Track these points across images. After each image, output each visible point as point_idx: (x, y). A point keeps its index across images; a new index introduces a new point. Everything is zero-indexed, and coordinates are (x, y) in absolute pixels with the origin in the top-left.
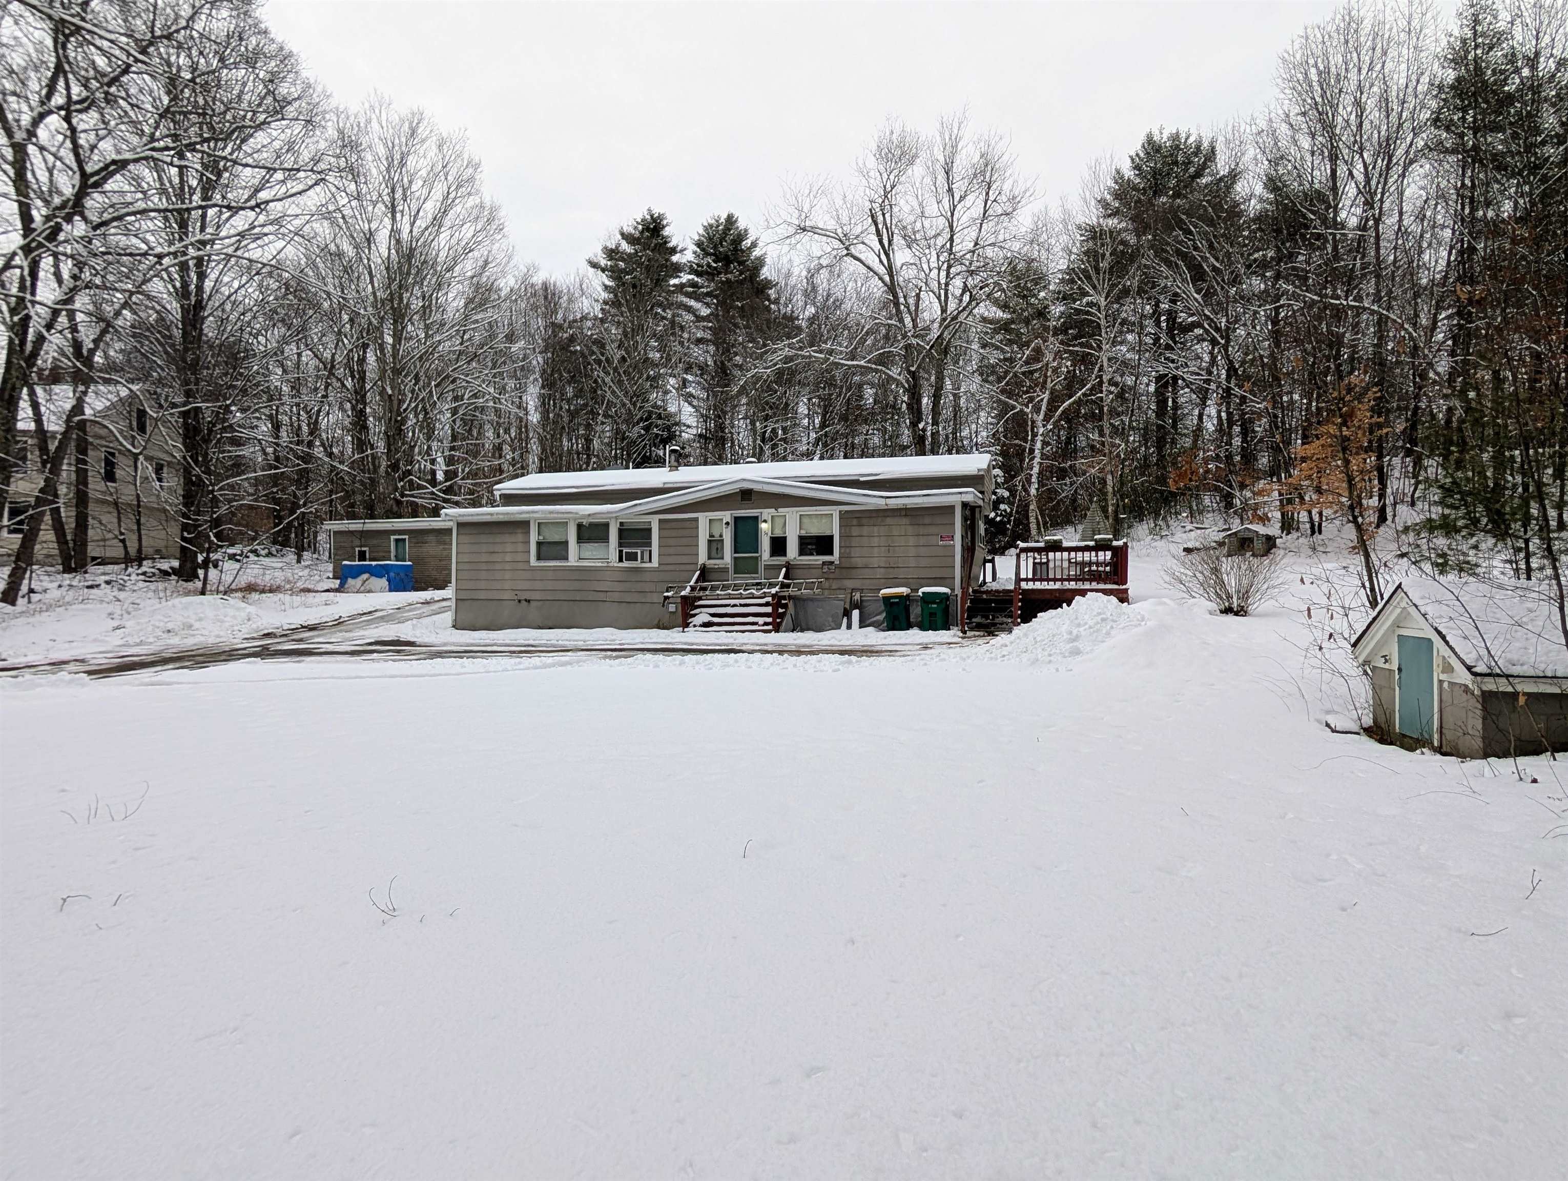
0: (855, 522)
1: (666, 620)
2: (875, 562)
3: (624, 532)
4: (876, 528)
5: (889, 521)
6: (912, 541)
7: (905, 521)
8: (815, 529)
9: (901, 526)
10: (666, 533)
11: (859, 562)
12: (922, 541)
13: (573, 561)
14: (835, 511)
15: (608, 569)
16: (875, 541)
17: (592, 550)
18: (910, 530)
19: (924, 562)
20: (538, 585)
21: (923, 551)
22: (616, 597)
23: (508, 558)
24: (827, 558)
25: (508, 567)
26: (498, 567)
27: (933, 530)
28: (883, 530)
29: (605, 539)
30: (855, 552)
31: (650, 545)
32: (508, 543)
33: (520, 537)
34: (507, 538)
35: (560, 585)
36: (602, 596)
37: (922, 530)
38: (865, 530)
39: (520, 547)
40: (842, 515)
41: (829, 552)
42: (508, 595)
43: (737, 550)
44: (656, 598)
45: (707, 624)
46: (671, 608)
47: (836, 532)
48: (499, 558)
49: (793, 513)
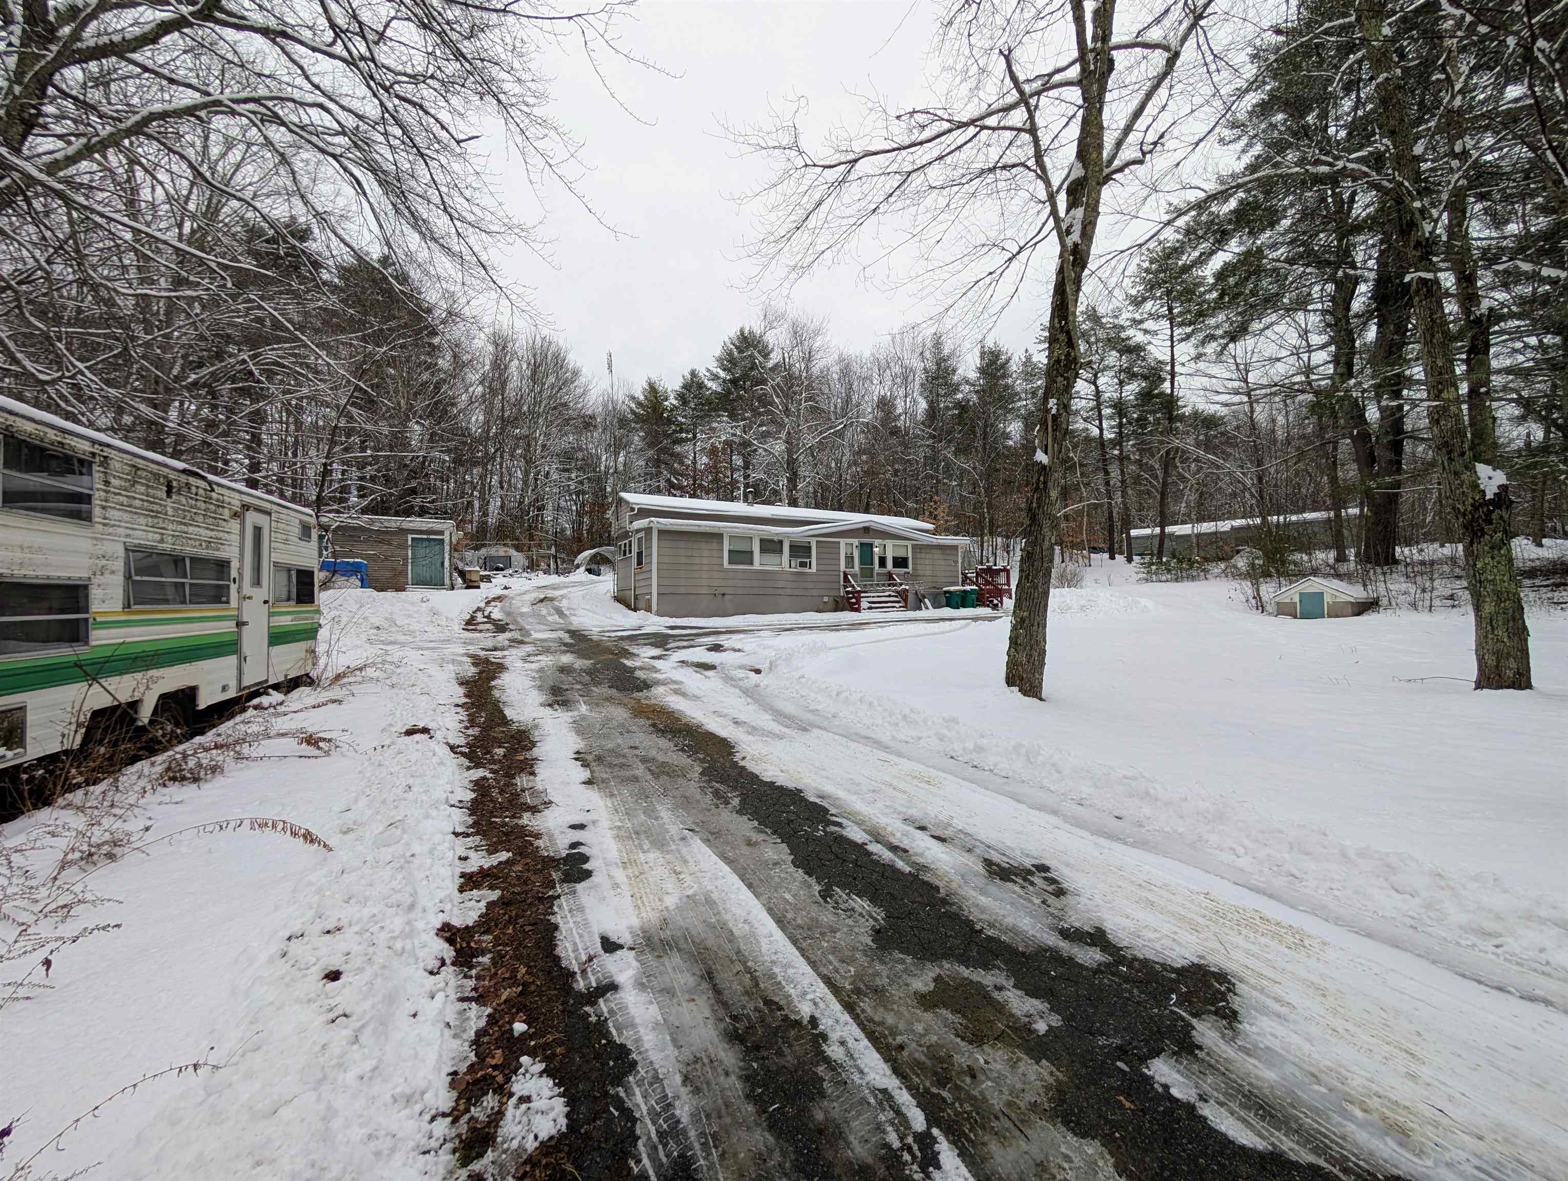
0: (918, 550)
1: (821, 607)
2: (928, 573)
3: (792, 547)
4: (927, 555)
5: (933, 551)
6: (942, 562)
8: (901, 553)
9: (937, 555)
10: (821, 550)
11: (920, 573)
12: (947, 562)
13: (757, 566)
14: (908, 543)
15: (783, 572)
16: (927, 562)
17: (771, 558)
18: (941, 556)
19: (948, 574)
20: (731, 583)
21: (947, 568)
22: (789, 592)
23: (705, 561)
24: (906, 570)
25: (705, 568)
26: (696, 568)
27: (950, 557)
28: (931, 557)
29: (781, 551)
30: (919, 567)
31: (809, 557)
32: (705, 550)
33: (715, 546)
34: (703, 545)
35: (747, 583)
36: (779, 592)
37: (946, 557)
38: (923, 555)
39: (715, 554)
40: (914, 546)
41: (906, 567)
42: (705, 591)
43: (862, 562)
44: (815, 592)
45: (870, 608)
46: (826, 599)
47: (910, 555)
48: (697, 561)
49: (889, 543)
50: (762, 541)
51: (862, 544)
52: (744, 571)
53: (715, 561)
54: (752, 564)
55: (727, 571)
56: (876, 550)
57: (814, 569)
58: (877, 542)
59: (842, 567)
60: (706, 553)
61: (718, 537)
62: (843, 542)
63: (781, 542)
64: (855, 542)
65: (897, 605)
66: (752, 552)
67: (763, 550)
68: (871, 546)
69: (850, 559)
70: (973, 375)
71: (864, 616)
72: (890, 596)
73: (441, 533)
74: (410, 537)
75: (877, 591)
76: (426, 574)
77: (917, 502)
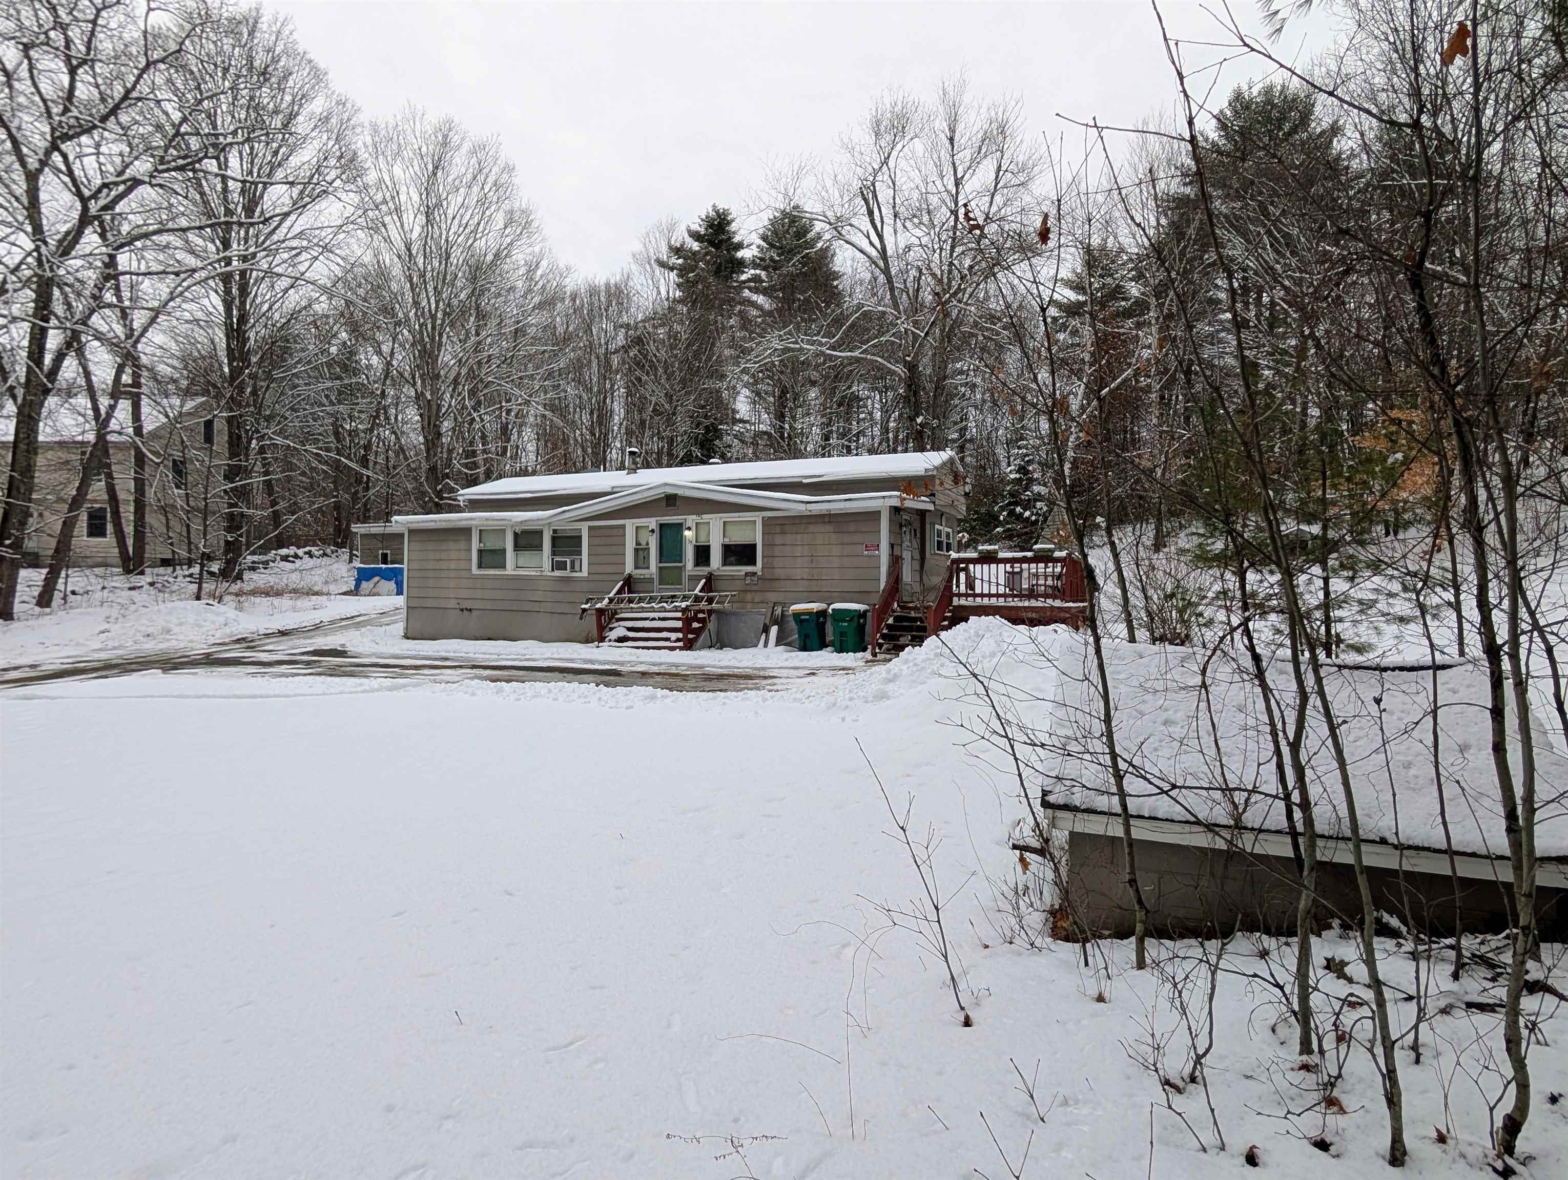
0: (778, 529)
2: (798, 573)
3: (556, 540)
4: (799, 536)
5: (812, 528)
6: (836, 550)
7: (829, 528)
8: (739, 537)
9: (823, 535)
10: (596, 541)
11: (782, 573)
12: (846, 550)
13: (510, 570)
14: (757, 517)
15: (541, 578)
16: (798, 551)
17: (526, 558)
18: (834, 538)
20: (479, 594)
21: (847, 561)
22: (549, 607)
23: (453, 565)
24: (750, 569)
25: (452, 574)
26: (443, 574)
27: (857, 538)
28: (806, 538)
29: (539, 547)
30: (777, 562)
31: (579, 553)
32: (454, 550)
33: (463, 545)
34: (452, 545)
35: (499, 595)
36: (536, 607)
37: (847, 538)
38: (788, 539)
39: (463, 555)
40: (766, 522)
41: (753, 562)
42: (452, 604)
43: (662, 557)
45: (622, 639)
47: (758, 540)
48: (444, 565)
49: (715, 521)
50: (516, 535)
51: (662, 526)
52: (495, 578)
53: (463, 565)
54: (503, 566)
55: (475, 577)
56: (688, 534)
57: (585, 573)
58: (691, 520)
59: (629, 567)
60: (453, 555)
61: (465, 532)
62: (630, 525)
63: (540, 533)
64: (652, 523)
66: (504, 550)
67: (517, 547)
68: (679, 527)
69: (641, 552)
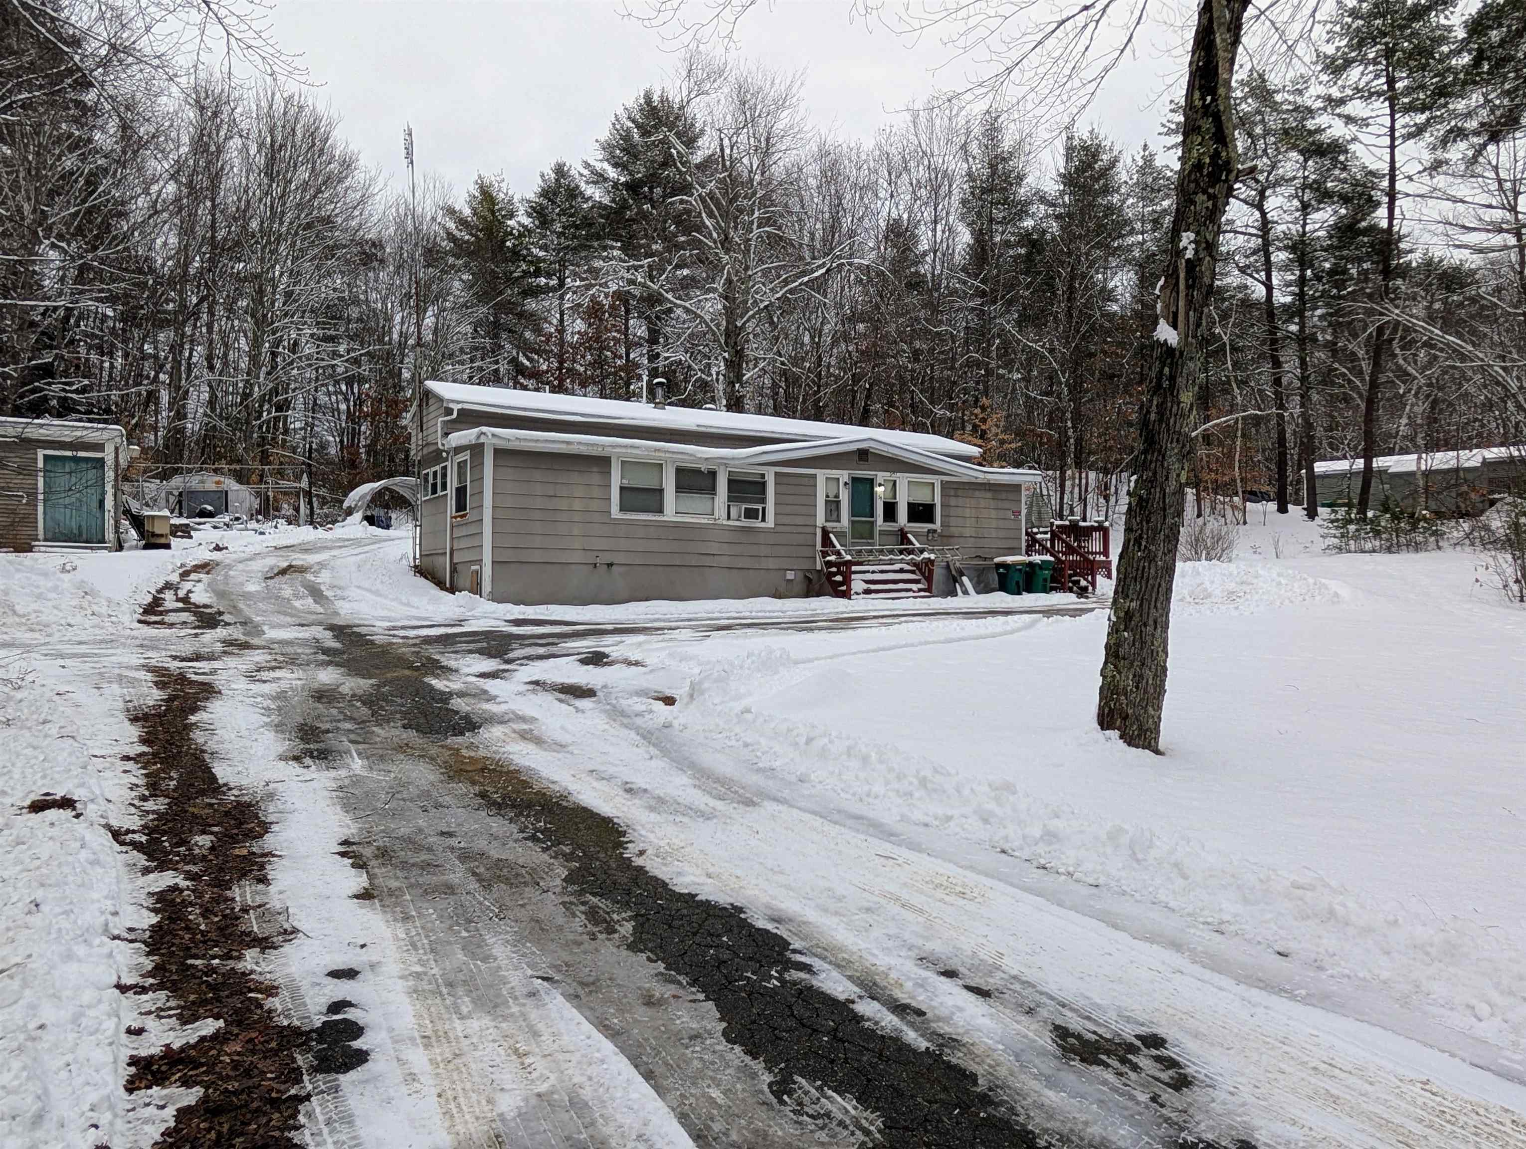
0: (952, 493)
1: (782, 589)
2: (968, 532)
3: (733, 483)
4: (969, 500)
5: (977, 493)
6: (993, 514)
7: (989, 495)
8: (923, 497)
9: (985, 499)
10: (783, 489)
11: (954, 531)
12: (1002, 514)
13: (670, 515)
14: (936, 480)
15: (715, 527)
16: (967, 513)
17: (697, 502)
18: (993, 503)
19: (1002, 534)
20: (623, 544)
21: (1002, 524)
22: (725, 561)
24: (931, 526)
25: (574, 517)
26: (561, 516)
27: (1005, 505)
28: (973, 502)
29: (712, 490)
30: (953, 521)
31: (764, 501)
32: (575, 486)
33: (595, 478)
34: (575, 478)
35: (652, 546)
36: (708, 561)
37: (1000, 504)
38: (961, 502)
39: (596, 492)
40: (944, 485)
41: (930, 519)
42: (577, 557)
43: (853, 513)
44: (772, 564)
45: (867, 592)
46: (790, 575)
47: (938, 500)
48: (563, 504)
49: (903, 479)
50: (680, 471)
51: (855, 480)
52: (646, 524)
53: (595, 505)
54: (660, 511)
55: (617, 523)
56: (879, 490)
57: (770, 522)
58: (881, 476)
59: (820, 520)
60: (579, 492)
61: (602, 462)
62: (821, 475)
63: (713, 474)
64: (844, 475)
65: (914, 587)
66: (661, 491)
67: (680, 488)
68: (871, 482)
69: (833, 505)
70: (1052, 187)
71: (857, 605)
72: (901, 571)
73: (99, 447)
74: (41, 453)
75: (880, 562)
76: (70, 520)
77: (951, 408)
